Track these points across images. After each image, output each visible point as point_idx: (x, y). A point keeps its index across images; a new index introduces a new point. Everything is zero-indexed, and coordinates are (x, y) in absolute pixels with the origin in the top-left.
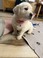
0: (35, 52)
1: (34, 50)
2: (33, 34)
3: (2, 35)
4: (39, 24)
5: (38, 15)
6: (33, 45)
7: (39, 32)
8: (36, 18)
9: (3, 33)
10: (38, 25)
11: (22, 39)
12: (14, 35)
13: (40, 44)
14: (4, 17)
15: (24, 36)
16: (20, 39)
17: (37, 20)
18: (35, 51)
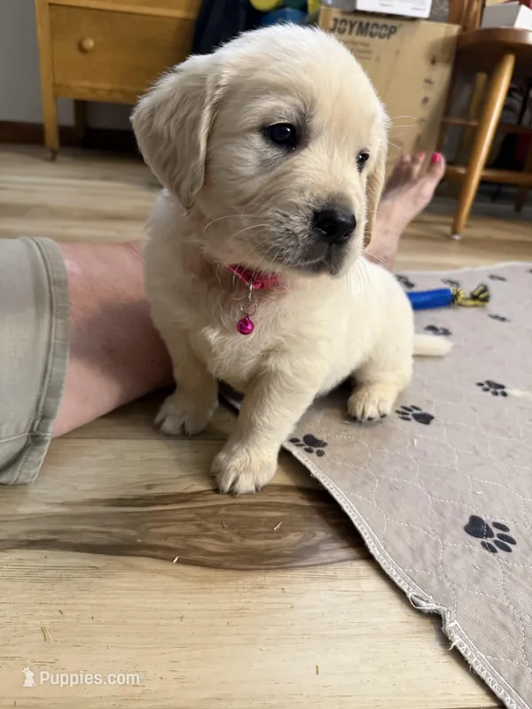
0: (445, 640)
1: (436, 618)
2: (425, 419)
3: (35, 439)
4: (494, 287)
5: (478, 172)
6: (417, 552)
7: (495, 388)
8: (456, 213)
9: (43, 415)
10: (481, 297)
11: (285, 480)
12: (183, 434)
13: (505, 543)
14: (54, 213)
15: (311, 443)
16: (260, 490)
17: (466, 242)
18: (451, 625)
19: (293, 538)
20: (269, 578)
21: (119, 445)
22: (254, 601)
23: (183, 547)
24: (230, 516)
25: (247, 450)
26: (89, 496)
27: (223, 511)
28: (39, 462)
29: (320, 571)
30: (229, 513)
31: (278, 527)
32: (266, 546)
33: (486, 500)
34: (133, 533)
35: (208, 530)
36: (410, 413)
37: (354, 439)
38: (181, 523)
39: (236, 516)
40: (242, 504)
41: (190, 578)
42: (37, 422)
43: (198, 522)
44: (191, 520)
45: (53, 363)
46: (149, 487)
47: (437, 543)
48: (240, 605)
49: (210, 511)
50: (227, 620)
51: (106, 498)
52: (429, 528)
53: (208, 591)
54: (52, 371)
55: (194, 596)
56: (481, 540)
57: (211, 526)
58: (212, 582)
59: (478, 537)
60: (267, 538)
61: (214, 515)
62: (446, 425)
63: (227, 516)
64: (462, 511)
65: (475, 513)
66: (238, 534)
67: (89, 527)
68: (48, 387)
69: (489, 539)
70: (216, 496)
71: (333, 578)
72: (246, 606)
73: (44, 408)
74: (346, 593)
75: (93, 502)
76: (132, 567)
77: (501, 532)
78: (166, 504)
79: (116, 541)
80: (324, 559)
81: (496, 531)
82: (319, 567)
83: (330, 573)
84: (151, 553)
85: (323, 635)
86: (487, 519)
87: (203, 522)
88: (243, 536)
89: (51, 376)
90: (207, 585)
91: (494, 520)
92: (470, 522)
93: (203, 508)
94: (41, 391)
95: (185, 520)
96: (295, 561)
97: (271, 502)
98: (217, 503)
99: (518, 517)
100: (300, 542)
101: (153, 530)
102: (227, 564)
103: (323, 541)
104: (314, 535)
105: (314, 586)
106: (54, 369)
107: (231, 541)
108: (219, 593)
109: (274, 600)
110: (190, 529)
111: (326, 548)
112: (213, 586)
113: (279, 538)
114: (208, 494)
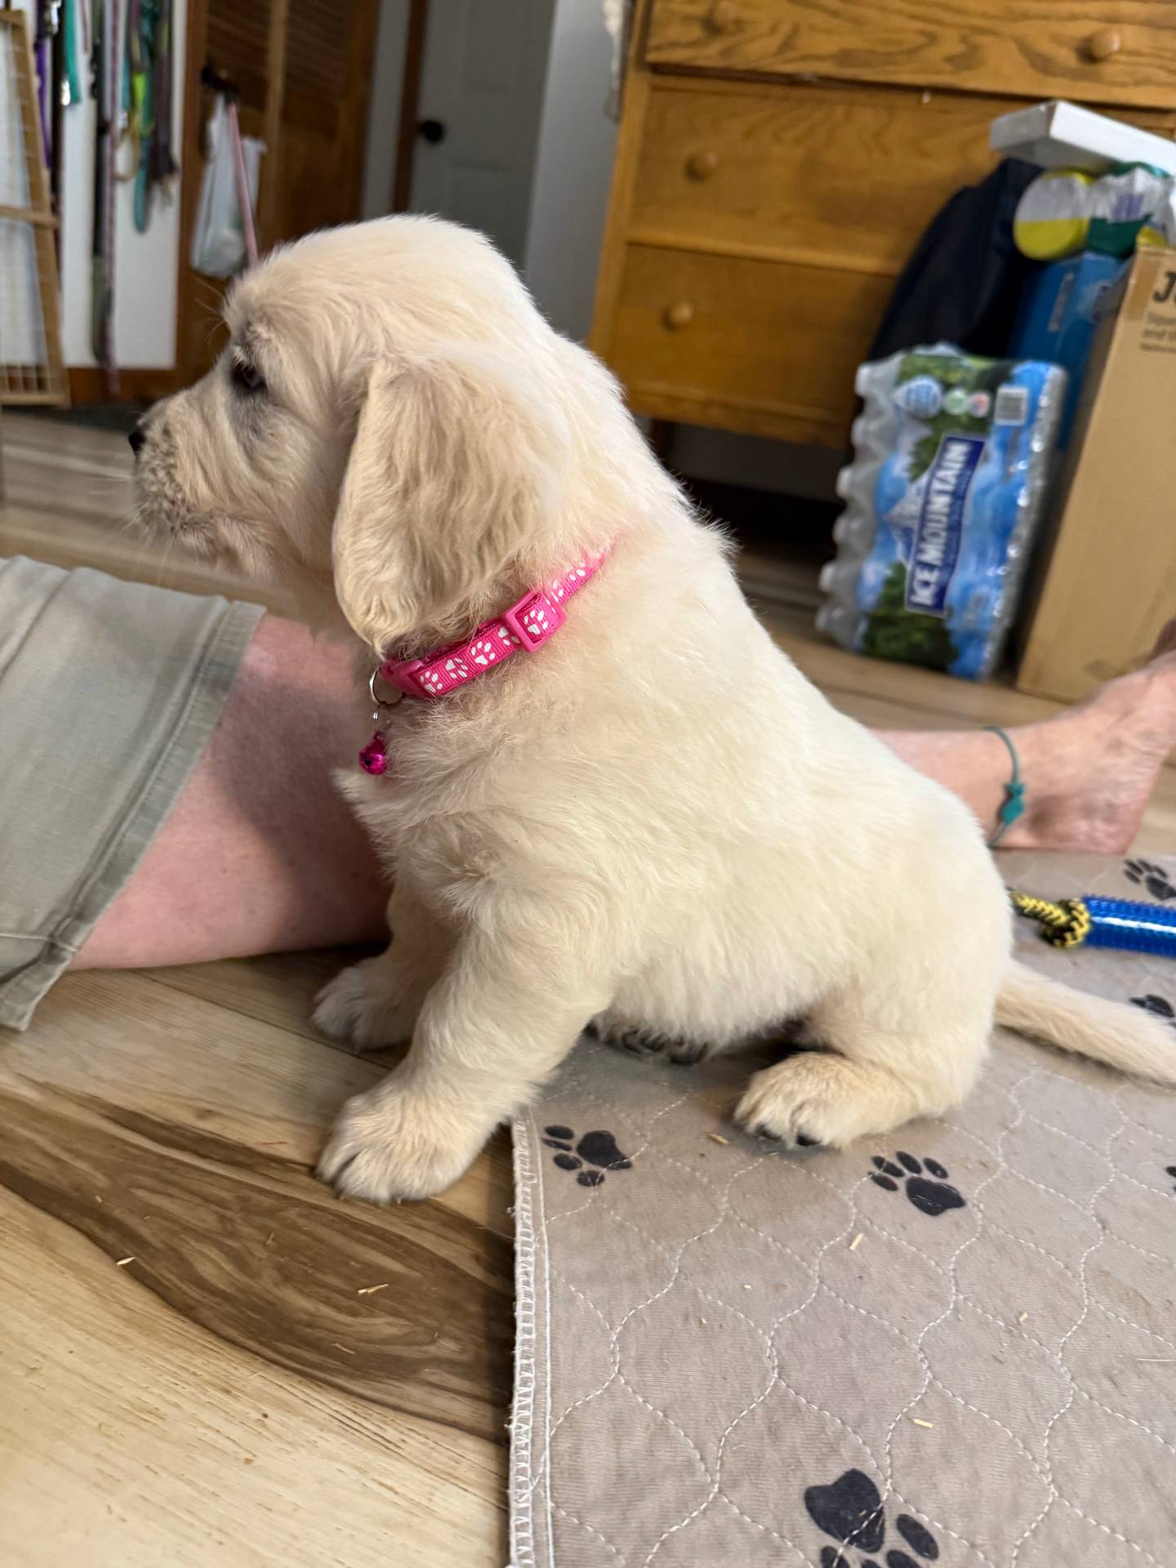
3: (51, 951)
6: (630, 1486)
19: (383, 1326)
20: (255, 1378)
21: (223, 1021)
22: (189, 1408)
23: (159, 1245)
24: (299, 1230)
25: (403, 1102)
26: (93, 1089)
27: (292, 1214)
28: (37, 994)
29: (374, 1421)
30: (302, 1222)
31: (371, 1291)
32: (312, 1315)
33: (931, 1448)
34: (101, 1181)
35: (232, 1235)
36: (908, 1174)
37: (705, 1180)
38: (198, 1201)
39: (308, 1234)
40: (343, 1218)
41: (118, 1308)
42: (68, 921)
43: (228, 1214)
44: (220, 1203)
45: (133, 822)
46: (205, 1114)
47: (702, 1491)
48: (153, 1401)
49: (267, 1202)
50: (102, 1417)
51: (116, 1102)
52: (712, 1448)
53: (126, 1346)
54: (124, 835)
55: (93, 1343)
56: (829, 1541)
57: (245, 1230)
58: (149, 1331)
59: (828, 1530)
60: (328, 1302)
61: (270, 1213)
62: (984, 1235)
63: (294, 1227)
64: (833, 1449)
65: (869, 1468)
66: (280, 1268)
67: (41, 1141)
68: (110, 863)
69: (854, 1549)
70: (305, 1180)
71: (388, 1447)
72: (164, 1409)
73: (86, 899)
74: (389, 1494)
75: (90, 1102)
76: (43, 1242)
77: (908, 1550)
78: (203, 1157)
79: (63, 1182)
80: (409, 1399)
81: (893, 1539)
82: (377, 1409)
83: (391, 1433)
84: (97, 1230)
85: (254, 1553)
86: (894, 1497)
87: (237, 1218)
88: (287, 1277)
89: (120, 844)
90: (131, 1333)
91: (911, 1512)
92: (836, 1484)
93: (262, 1191)
94: (95, 867)
95: (207, 1199)
96: (345, 1374)
97: (402, 1238)
98: (297, 1195)
99: (997, 1535)
100: (386, 1341)
101: (140, 1193)
102: (205, 1314)
103: (438, 1362)
104: (433, 1342)
105: (333, 1443)
106: (129, 834)
107: (254, 1276)
108: (141, 1360)
109: (227, 1428)
110: (206, 1219)
111: (431, 1379)
112: (142, 1341)
113: (354, 1314)
114: (295, 1171)
